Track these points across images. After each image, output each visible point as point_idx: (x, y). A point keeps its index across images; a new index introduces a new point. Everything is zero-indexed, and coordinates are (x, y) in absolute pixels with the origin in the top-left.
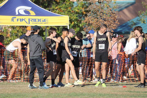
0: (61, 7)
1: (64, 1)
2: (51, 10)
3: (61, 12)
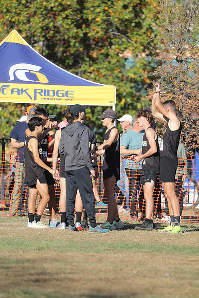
0: (99, 68)
1: (107, 55)
2: (80, 73)
3: (100, 77)
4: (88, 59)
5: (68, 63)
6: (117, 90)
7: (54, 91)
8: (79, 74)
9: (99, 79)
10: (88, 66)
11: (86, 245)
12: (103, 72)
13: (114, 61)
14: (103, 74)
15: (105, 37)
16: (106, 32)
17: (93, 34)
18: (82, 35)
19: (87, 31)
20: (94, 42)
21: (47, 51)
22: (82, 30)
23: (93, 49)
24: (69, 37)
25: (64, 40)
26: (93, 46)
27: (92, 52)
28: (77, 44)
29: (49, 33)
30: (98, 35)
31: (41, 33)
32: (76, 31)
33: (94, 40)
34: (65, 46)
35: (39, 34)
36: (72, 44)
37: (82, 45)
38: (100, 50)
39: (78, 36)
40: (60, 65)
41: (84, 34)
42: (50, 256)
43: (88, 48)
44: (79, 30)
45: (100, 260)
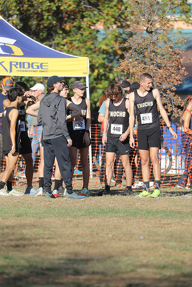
0: (72, 41)
1: (79, 28)
2: (53, 45)
3: (73, 49)
4: (61, 32)
5: (42, 36)
6: (90, 62)
7: (29, 63)
8: (53, 47)
9: (73, 51)
10: (61, 39)
11: (63, 211)
12: (76, 44)
13: (86, 33)
14: (77, 46)
15: (77, 9)
16: (78, 5)
17: (66, 7)
18: (54, 8)
19: (60, 5)
20: (67, 15)
21: (21, 25)
22: (55, 4)
23: (66, 22)
24: (42, 11)
25: (38, 13)
26: (66, 19)
27: (65, 25)
28: (50, 17)
29: (23, 7)
30: (71, 8)
31: (16, 7)
32: (49, 4)
33: (66, 13)
34: (39, 19)
35: (13, 8)
36: (45, 17)
37: (55, 18)
38: (73, 23)
39: (51, 9)
40: (35, 38)
41: (57, 7)
42: (29, 222)
43: (61, 21)
44: (52, 4)
45: (77, 225)
